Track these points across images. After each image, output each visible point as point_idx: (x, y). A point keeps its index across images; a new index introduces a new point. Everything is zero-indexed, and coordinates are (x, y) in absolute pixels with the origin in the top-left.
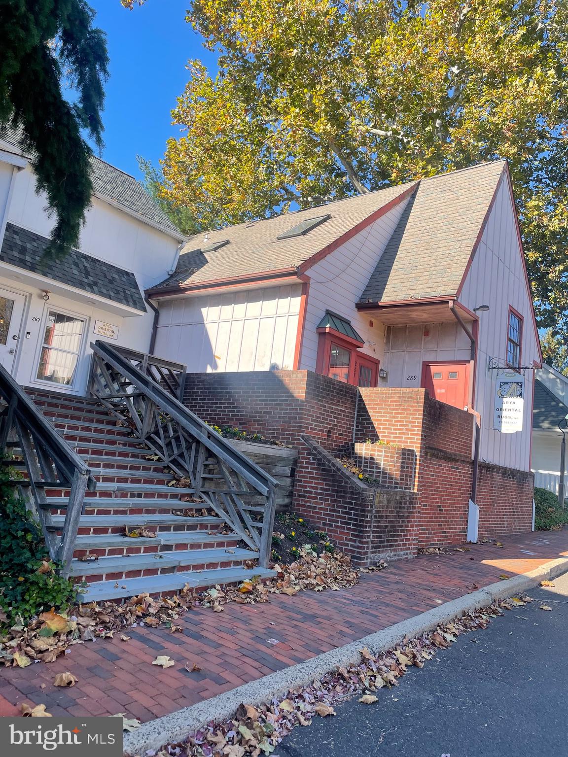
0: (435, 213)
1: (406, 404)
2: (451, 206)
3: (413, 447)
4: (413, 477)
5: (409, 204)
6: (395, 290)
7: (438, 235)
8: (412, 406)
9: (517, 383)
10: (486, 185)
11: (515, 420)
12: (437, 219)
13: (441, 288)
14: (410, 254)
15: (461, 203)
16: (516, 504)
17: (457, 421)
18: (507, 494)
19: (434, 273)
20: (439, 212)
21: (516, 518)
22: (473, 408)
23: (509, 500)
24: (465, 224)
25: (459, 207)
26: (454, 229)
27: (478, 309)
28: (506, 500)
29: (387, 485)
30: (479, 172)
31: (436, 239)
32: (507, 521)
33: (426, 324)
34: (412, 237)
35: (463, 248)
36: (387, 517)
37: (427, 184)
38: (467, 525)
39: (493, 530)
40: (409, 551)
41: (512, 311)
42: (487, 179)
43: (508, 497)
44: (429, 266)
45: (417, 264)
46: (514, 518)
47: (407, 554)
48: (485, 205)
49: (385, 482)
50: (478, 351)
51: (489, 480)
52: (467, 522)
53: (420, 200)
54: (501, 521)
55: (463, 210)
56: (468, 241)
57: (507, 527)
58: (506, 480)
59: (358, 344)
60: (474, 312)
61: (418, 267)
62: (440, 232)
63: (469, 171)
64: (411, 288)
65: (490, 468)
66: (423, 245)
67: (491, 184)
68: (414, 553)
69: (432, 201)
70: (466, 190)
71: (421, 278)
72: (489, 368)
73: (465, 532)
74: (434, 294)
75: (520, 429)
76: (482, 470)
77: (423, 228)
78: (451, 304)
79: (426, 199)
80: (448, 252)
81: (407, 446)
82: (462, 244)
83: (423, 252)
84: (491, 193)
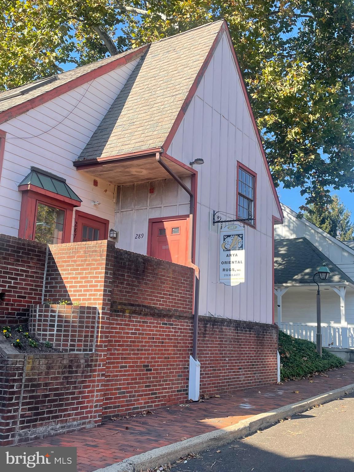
0: (158, 72)
1: (90, 259)
2: (172, 64)
3: (95, 304)
4: (95, 336)
5: (137, 65)
6: (111, 146)
7: (157, 92)
8: (96, 260)
9: (239, 235)
10: (204, 44)
11: (238, 272)
12: (159, 77)
13: (151, 142)
14: (131, 111)
15: (181, 62)
16: (255, 356)
17: (171, 275)
18: (243, 348)
19: (148, 127)
20: (162, 70)
21: (257, 371)
22: (193, 262)
23: (246, 354)
24: (181, 80)
25: (179, 65)
26: (171, 85)
27: (193, 163)
28: (242, 354)
29: (61, 348)
30: (200, 32)
31: (155, 96)
32: (244, 374)
33: (151, 181)
34: (135, 95)
35: (175, 103)
36: (46, 385)
37: (156, 47)
38: (187, 383)
39: (224, 386)
40: (87, 420)
41: (241, 167)
42: (205, 38)
43: (244, 351)
44: (144, 121)
45: (134, 121)
46: (253, 371)
47: (84, 423)
48: (200, 62)
49: (59, 345)
50: (198, 205)
51: (217, 335)
52: (188, 379)
53: (148, 61)
54: (236, 375)
55: (181, 67)
56: (181, 95)
57: (244, 380)
58: (240, 333)
59: (74, 203)
60: (190, 166)
61: (135, 123)
62: (159, 89)
63: (192, 32)
64: (126, 143)
65: (217, 322)
66: (143, 102)
67: (209, 42)
68: (96, 422)
69: (158, 61)
70: (187, 49)
71: (136, 133)
72: (214, 222)
73: (186, 390)
74: (144, 148)
75: (243, 281)
76: (207, 324)
77: (146, 87)
78: (158, 156)
79: (153, 60)
80: (163, 107)
81: (91, 303)
82: (175, 99)
83: (142, 109)
84: (208, 49)
